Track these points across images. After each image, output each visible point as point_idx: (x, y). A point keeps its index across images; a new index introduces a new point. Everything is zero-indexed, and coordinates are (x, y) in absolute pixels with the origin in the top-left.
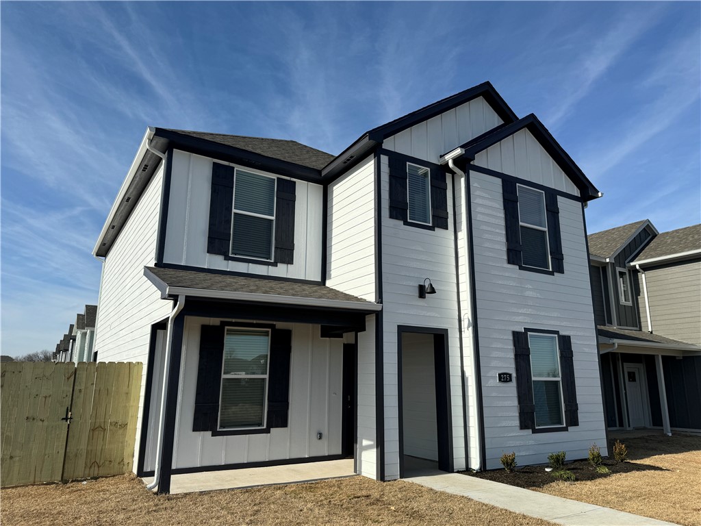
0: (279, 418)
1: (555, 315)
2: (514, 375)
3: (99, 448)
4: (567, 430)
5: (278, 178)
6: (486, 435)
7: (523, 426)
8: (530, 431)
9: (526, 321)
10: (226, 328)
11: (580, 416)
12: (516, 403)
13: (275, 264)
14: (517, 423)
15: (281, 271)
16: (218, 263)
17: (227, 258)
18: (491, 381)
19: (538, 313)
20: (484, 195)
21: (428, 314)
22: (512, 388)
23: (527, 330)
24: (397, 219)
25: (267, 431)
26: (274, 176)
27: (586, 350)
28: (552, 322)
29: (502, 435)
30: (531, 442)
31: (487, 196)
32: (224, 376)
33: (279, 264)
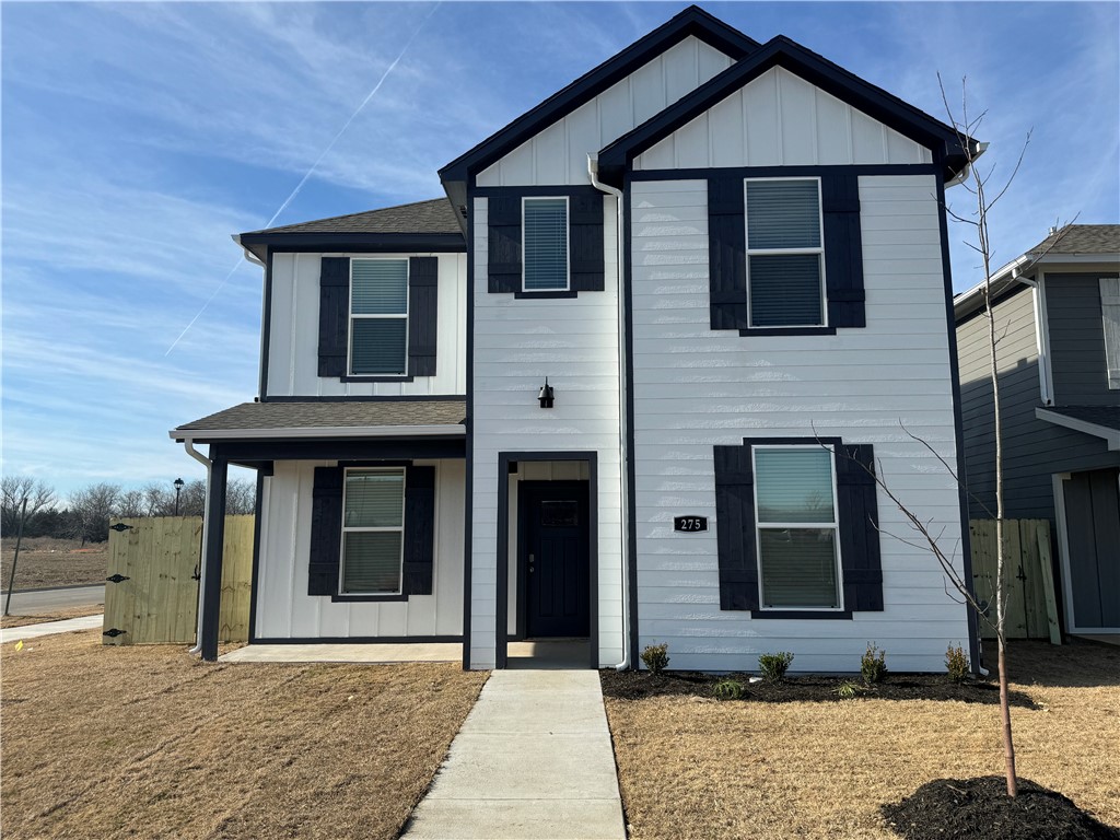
0: (420, 581)
1: (834, 407)
2: (712, 519)
3: (230, 609)
4: (851, 618)
5: (411, 258)
6: (641, 615)
7: (728, 603)
8: (749, 613)
9: (752, 425)
10: (346, 469)
11: (886, 592)
12: (715, 565)
13: (410, 379)
14: (716, 598)
15: (421, 386)
16: (333, 387)
17: (345, 380)
18: (657, 528)
19: (786, 409)
20: (662, 218)
21: (559, 431)
22: (708, 541)
23: (749, 441)
24: (501, 291)
25: (404, 598)
26: (406, 257)
27: (922, 469)
28: (826, 423)
29: (676, 617)
30: (749, 633)
31: (669, 218)
32: (344, 530)
33: (415, 379)
